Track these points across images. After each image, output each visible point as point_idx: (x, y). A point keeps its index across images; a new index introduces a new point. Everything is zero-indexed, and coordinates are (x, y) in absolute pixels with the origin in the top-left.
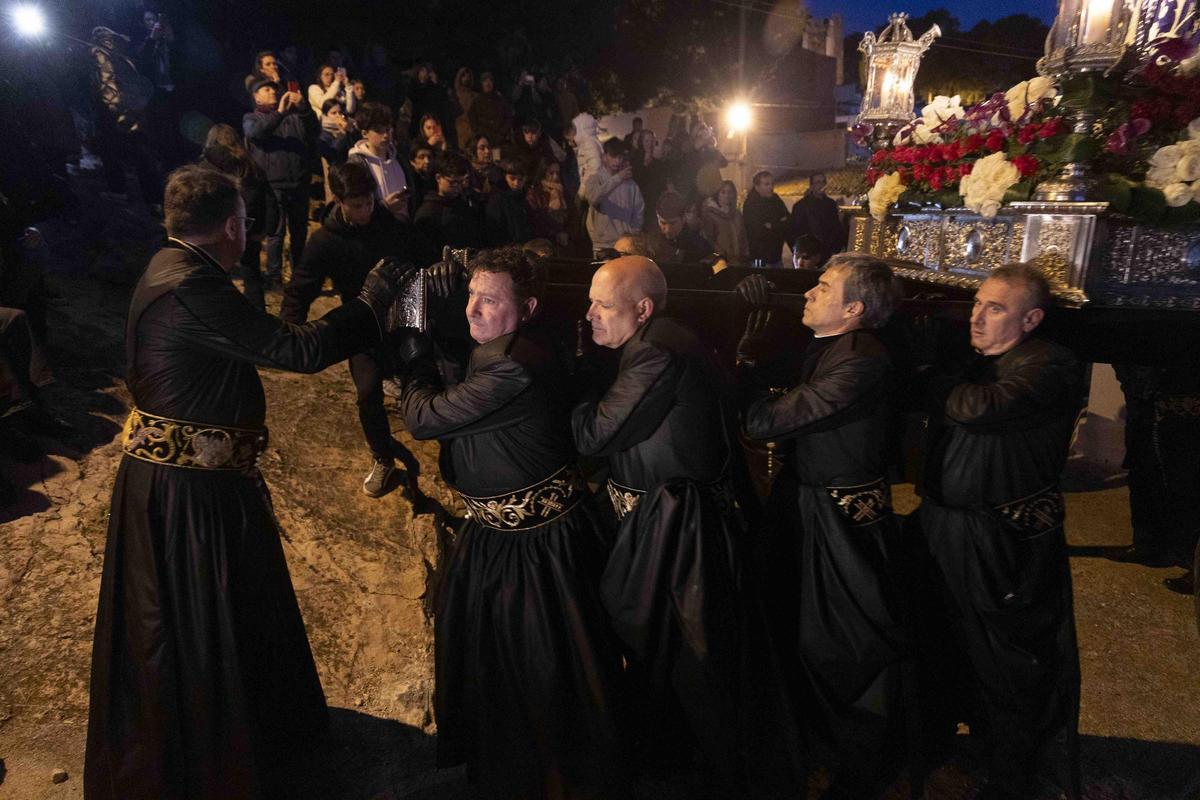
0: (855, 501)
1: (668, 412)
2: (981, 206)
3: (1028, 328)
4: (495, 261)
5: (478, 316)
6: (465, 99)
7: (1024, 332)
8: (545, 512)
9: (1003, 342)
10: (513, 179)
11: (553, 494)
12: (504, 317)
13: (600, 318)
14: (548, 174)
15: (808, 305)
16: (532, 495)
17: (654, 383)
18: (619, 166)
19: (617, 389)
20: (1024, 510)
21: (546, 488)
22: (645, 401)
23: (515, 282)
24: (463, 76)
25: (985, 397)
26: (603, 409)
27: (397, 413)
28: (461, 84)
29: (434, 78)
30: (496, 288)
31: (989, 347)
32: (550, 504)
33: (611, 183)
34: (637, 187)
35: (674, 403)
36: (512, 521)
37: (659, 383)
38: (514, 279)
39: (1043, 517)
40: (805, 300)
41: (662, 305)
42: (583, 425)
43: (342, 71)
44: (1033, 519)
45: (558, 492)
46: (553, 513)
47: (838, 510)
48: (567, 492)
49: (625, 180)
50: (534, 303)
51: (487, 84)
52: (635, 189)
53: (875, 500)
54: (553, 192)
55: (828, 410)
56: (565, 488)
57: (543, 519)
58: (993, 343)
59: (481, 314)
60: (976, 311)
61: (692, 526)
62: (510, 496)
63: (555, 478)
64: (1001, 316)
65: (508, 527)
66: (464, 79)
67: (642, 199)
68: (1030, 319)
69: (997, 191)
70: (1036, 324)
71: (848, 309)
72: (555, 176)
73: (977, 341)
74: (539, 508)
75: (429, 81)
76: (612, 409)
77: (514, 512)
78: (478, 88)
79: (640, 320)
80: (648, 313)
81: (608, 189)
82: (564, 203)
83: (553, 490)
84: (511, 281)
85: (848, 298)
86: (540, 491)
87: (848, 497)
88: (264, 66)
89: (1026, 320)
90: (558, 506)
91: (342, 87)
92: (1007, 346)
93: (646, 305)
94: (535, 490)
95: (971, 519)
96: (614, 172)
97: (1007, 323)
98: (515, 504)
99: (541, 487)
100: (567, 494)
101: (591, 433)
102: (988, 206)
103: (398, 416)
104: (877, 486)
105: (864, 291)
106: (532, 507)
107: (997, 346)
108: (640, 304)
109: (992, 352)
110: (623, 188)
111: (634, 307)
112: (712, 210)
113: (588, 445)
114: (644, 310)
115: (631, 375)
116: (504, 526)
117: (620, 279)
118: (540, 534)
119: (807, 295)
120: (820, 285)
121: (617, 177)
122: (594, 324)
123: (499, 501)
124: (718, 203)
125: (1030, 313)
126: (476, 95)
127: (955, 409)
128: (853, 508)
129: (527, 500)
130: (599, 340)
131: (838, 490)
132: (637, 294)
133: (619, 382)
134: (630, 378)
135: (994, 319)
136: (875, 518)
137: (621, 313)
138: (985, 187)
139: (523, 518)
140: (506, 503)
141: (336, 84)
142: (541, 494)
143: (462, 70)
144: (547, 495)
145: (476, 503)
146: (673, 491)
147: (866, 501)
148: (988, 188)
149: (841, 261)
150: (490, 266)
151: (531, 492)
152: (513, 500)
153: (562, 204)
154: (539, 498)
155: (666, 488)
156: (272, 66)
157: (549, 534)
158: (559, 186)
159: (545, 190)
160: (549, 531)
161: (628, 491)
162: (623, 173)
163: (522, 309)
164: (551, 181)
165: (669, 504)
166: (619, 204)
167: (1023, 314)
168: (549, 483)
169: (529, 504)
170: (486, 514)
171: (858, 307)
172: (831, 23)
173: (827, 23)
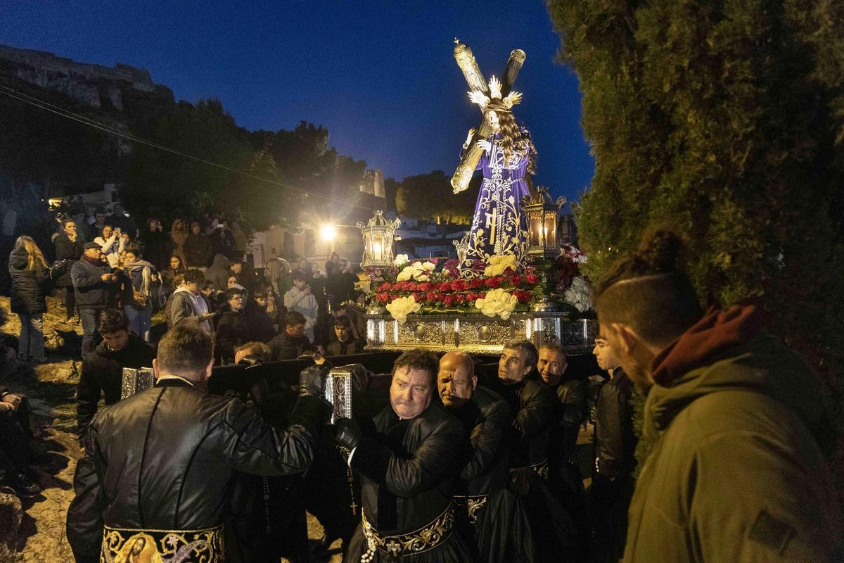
10: (262, 300)
18: (303, 286)
24: (177, 224)
29: (160, 228)
33: (299, 296)
43: (118, 230)
49: (307, 294)
54: (269, 302)
59: (413, 398)
66: (179, 225)
67: (316, 303)
75: (157, 230)
79: (473, 389)
82: (276, 307)
88: (66, 227)
91: (117, 239)
96: (300, 290)
108: (473, 379)
110: (306, 299)
121: (302, 293)
141: (113, 237)
143: (177, 221)
156: (72, 228)
162: (306, 291)
172: (376, 174)
173: (373, 174)
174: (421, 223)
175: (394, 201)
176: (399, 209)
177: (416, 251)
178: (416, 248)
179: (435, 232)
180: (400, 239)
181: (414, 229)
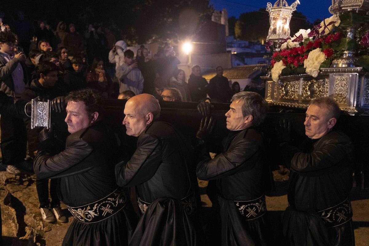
0: (247, 208)
1: (159, 165)
2: (311, 71)
3: (330, 127)
4: (76, 96)
5: (70, 122)
6: (62, 35)
7: (328, 129)
8: (104, 214)
9: (319, 133)
11: (108, 205)
12: (82, 122)
13: (129, 123)
14: (98, 65)
15: (228, 119)
16: (97, 206)
17: (152, 153)
18: (131, 62)
19: (135, 156)
20: (332, 213)
21: (104, 202)
22: (147, 161)
23: (87, 105)
24: (60, 25)
25: (308, 160)
26: (129, 164)
27: (16, 182)
28: (60, 29)
29: (47, 27)
30: (77, 109)
31: (313, 136)
32: (107, 210)
33: (128, 70)
34: (140, 72)
35: (161, 162)
36: (89, 218)
37: (154, 153)
38: (86, 104)
39: (341, 216)
40: (226, 117)
41: (158, 116)
42: (119, 173)
44: (337, 217)
45: (110, 204)
46: (108, 214)
47: (239, 212)
48: (115, 204)
49: (134, 68)
50: (96, 116)
51: (72, 29)
52: (139, 73)
53: (256, 207)
54: (100, 74)
55: (232, 167)
56: (115, 202)
57: (103, 217)
58: (315, 134)
59: (71, 121)
60: (307, 119)
61: (172, 221)
62: (87, 206)
63: (108, 197)
64: (317, 122)
65: (87, 221)
66: (62, 26)
67: (143, 77)
68: (330, 123)
69: (317, 65)
70: (333, 125)
71: (246, 119)
72: (101, 66)
73: (307, 133)
74: (101, 212)
75: (45, 28)
76: (133, 165)
77: (89, 214)
78: (68, 30)
79: (147, 123)
80: (151, 120)
81: (127, 72)
82: (106, 78)
83: (108, 203)
84: (84, 105)
85: (245, 114)
86: (101, 204)
87: (243, 206)
89: (329, 123)
90: (110, 211)
92: (321, 135)
93: (150, 116)
94: (99, 203)
95: (307, 216)
96: (129, 65)
97: (320, 125)
98: (89, 210)
99: (102, 201)
100: (115, 205)
101: (123, 176)
102: (314, 71)
103: (16, 184)
104: (258, 201)
105: (251, 110)
106: (98, 211)
107: (317, 135)
108: (147, 116)
109: (314, 138)
110: (134, 72)
111: (145, 117)
112: (174, 82)
113: (121, 182)
114: (149, 119)
115: (141, 149)
116: (86, 221)
117: (137, 104)
118: (102, 225)
119: (226, 114)
120: (231, 109)
121: (130, 67)
122: (126, 126)
123: (82, 208)
124: (177, 80)
125: (331, 120)
126: (67, 33)
127: (294, 164)
128: (246, 212)
129: (95, 208)
130: (129, 133)
131: (239, 202)
132: (145, 111)
133: (136, 152)
134: (140, 150)
135: (314, 123)
136: (257, 216)
137: (138, 121)
138: (312, 63)
139: (93, 216)
140: (85, 210)
142: (101, 205)
143: (60, 23)
144: (105, 205)
145: (73, 210)
146: (162, 204)
147: (252, 209)
148: (314, 63)
149: (239, 97)
150: (75, 99)
151: (97, 204)
152: (89, 208)
153: (104, 79)
154: (100, 207)
155: (159, 202)
157: (106, 225)
158: (103, 71)
159: (97, 73)
160: (107, 222)
161: (145, 203)
162: (133, 65)
163: (91, 118)
164: (100, 69)
165: (160, 210)
166: (132, 79)
167: (327, 121)
168: (106, 200)
169: (96, 210)
170: (78, 215)
171: (250, 118)
172: (223, 12)
173: (221, 12)
174: (251, 43)
175: (234, 29)
176: (236, 35)
177: (246, 61)
178: (246, 59)
179: (260, 49)
180: (235, 53)
181: (245, 47)
